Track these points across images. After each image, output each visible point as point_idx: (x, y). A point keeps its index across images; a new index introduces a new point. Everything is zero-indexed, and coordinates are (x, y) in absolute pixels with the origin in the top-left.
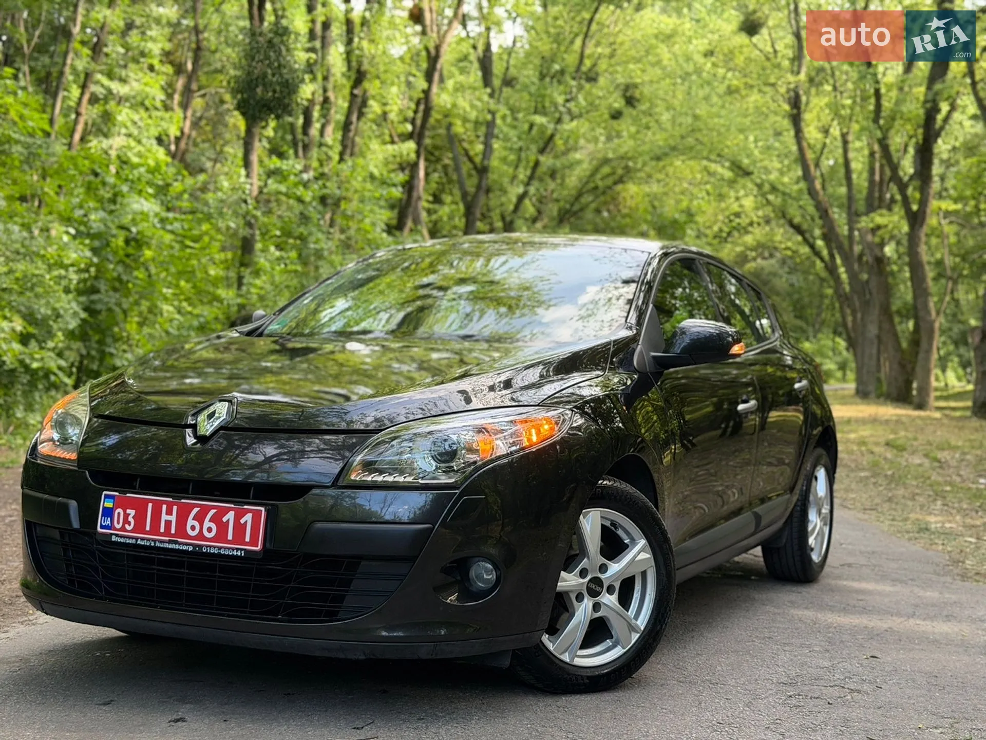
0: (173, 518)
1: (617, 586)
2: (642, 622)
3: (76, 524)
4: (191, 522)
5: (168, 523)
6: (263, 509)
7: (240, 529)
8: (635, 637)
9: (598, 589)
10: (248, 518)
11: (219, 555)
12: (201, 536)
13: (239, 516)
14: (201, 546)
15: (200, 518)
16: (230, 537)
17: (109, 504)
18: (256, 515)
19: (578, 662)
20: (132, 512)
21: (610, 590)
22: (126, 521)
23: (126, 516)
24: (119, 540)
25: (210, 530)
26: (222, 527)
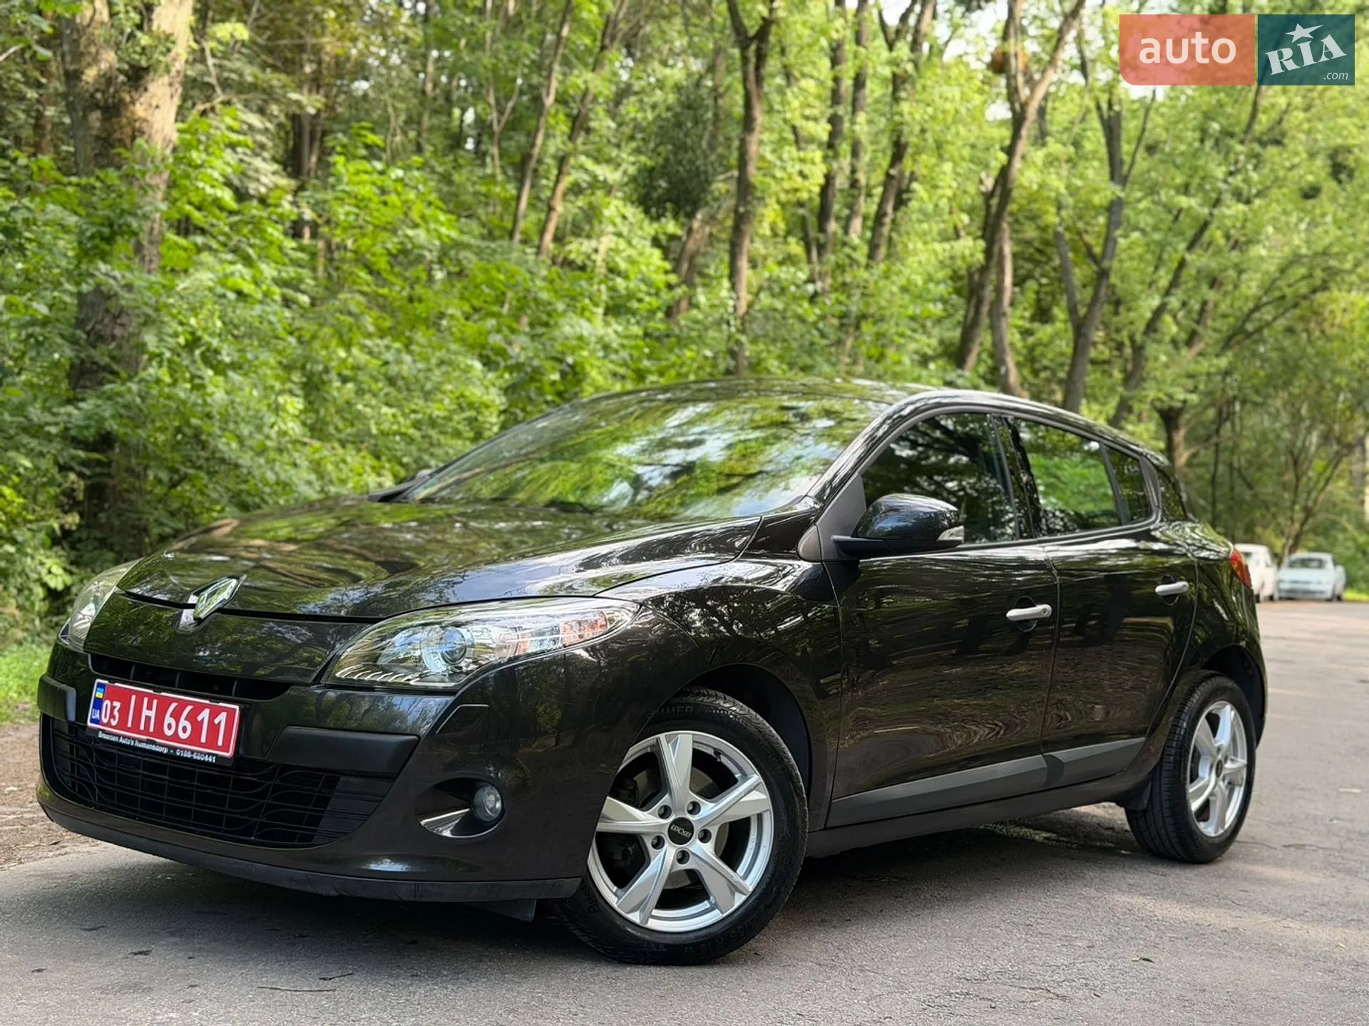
0: (152, 714)
1: (714, 831)
2: (751, 884)
3: (72, 716)
4: (168, 720)
5: (148, 718)
6: (237, 707)
7: (214, 729)
8: (739, 899)
9: (686, 834)
10: (222, 717)
11: (191, 760)
12: (175, 737)
13: (213, 715)
14: (175, 749)
15: (177, 716)
16: (203, 740)
17: (100, 695)
18: (231, 713)
19: (653, 924)
20: (117, 705)
21: (705, 837)
22: (112, 716)
23: (113, 708)
24: (106, 737)
25: (184, 729)
26: (197, 726)
